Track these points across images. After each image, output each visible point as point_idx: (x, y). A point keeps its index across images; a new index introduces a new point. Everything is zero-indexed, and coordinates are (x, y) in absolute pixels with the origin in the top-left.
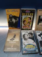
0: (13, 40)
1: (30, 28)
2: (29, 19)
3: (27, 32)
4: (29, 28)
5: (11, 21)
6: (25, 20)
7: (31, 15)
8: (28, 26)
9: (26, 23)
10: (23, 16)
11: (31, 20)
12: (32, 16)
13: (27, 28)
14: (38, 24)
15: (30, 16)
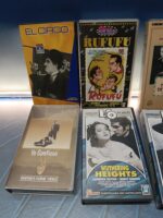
0: (47, 144)
1: (121, 100)
2: (113, 60)
3: (105, 114)
4: (115, 100)
5: (40, 73)
6: (97, 68)
7: (122, 45)
8: (110, 93)
9: (101, 78)
10: (87, 50)
11: (121, 66)
12: (126, 50)
13: (105, 100)
14: (152, 81)
15: (115, 50)
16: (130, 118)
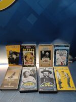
16: (36, 69)
